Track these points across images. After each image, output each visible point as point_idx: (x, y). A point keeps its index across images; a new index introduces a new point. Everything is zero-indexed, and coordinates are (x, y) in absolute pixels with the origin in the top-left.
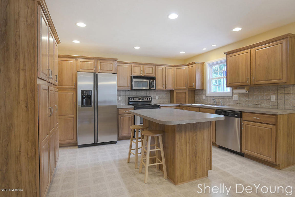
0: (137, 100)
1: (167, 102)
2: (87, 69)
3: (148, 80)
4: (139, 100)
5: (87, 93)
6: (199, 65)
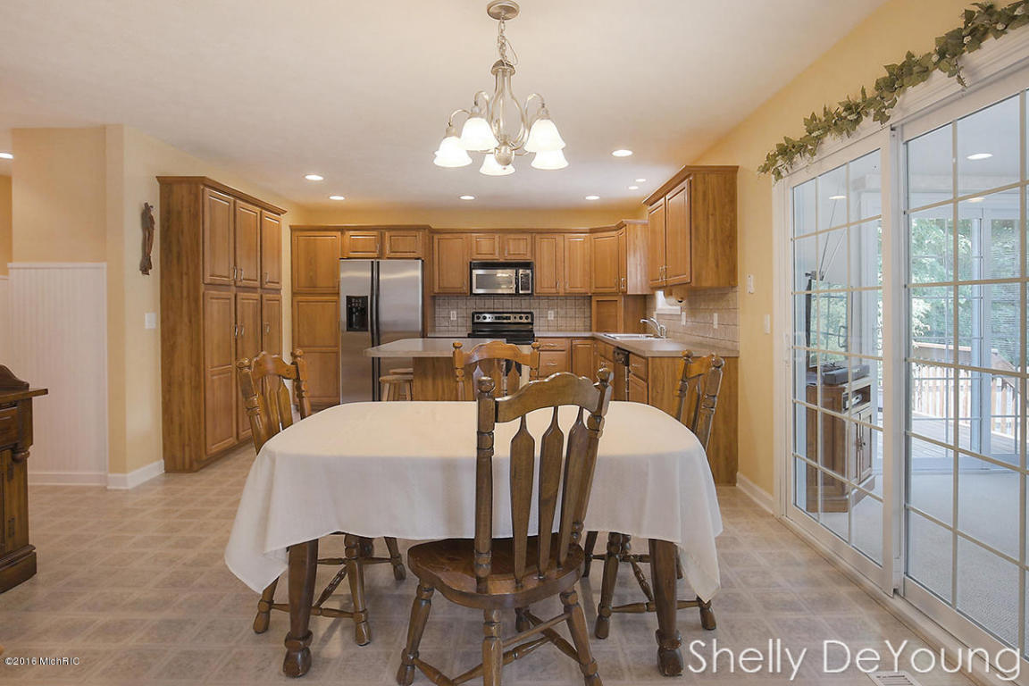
0: (494, 320)
2: (364, 252)
3: (512, 272)
5: (359, 303)
6: (639, 227)
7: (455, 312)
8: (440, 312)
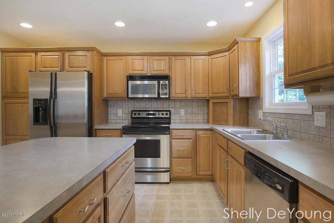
0: (145, 116)
1: (202, 121)
2: (51, 67)
3: (156, 82)
4: (148, 115)
5: (41, 104)
6: (248, 44)
7: (121, 110)
8: (111, 110)
